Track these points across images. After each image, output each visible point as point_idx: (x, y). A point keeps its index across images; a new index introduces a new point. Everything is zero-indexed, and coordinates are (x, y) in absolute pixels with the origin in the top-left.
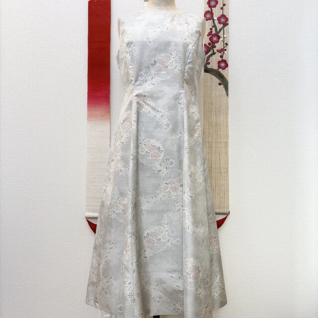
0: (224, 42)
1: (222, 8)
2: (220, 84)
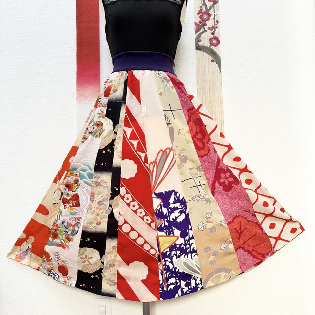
0: (214, 20)
2: (212, 61)
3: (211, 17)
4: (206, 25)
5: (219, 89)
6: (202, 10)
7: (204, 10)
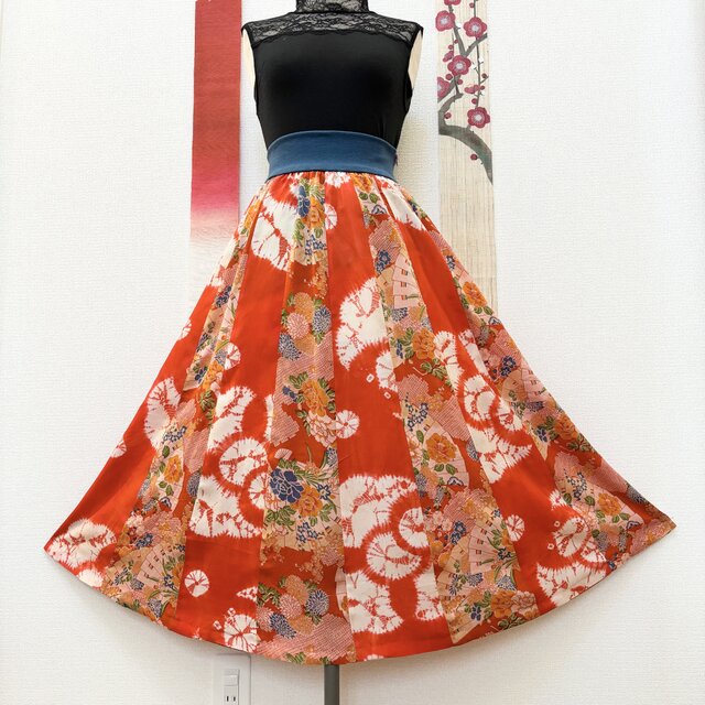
0: (479, 72)
2: (474, 157)
3: (473, 67)
4: (461, 82)
5: (487, 217)
6: (452, 53)
7: (457, 52)
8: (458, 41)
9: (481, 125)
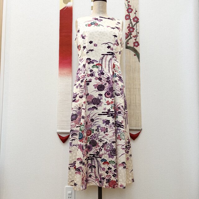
0: (136, 32)
1: (135, 13)
2: (135, 55)
3: (135, 30)
4: (132, 34)
5: (138, 71)
6: (129, 26)
7: (131, 26)
8: (131, 23)
9: (137, 46)
